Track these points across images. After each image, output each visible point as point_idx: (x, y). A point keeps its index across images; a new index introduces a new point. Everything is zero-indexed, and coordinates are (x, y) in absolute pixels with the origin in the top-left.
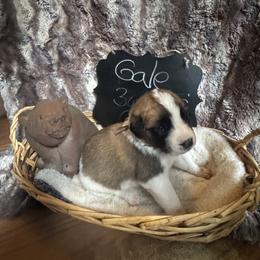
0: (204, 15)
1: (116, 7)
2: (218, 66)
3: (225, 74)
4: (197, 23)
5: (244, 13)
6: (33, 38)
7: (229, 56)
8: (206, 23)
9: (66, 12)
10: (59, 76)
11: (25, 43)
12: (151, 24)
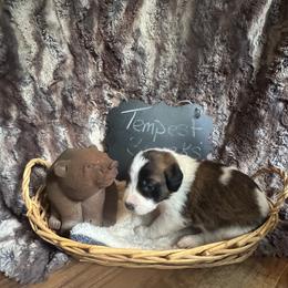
0: (212, 69)
1: (131, 54)
2: (220, 117)
3: (226, 124)
4: (206, 77)
5: (242, 71)
6: (36, 78)
7: (229, 108)
8: (213, 77)
9: (72, 52)
10: (61, 125)
12: (164, 74)
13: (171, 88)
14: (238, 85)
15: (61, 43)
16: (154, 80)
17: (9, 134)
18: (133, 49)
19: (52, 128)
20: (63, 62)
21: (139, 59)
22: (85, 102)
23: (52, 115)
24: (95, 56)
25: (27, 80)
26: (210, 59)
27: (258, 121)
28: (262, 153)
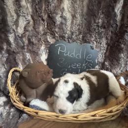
0: (98, 26)
2: (102, 48)
3: (105, 51)
5: (112, 27)
6: (16, 31)
7: (106, 44)
8: (98, 29)
10: (27, 52)
11: (11, 33)
12: (75, 28)
13: (79, 35)
14: (110, 33)
15: (28, 14)
16: (71, 31)
17: (2, 56)
18: (61, 17)
19: (23, 54)
20: (29, 23)
21: (64, 22)
22: (39, 41)
23: (23, 48)
24: (43, 20)
25: (12, 31)
26: (97, 21)
27: (120, 50)
28: (123, 65)
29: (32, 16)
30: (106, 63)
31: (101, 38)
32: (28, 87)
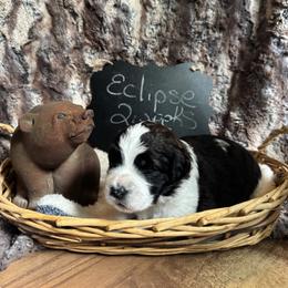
0: (206, 25)
1: (114, 11)
2: (221, 79)
3: (228, 86)
4: (200, 33)
5: (240, 27)
6: (8, 37)
7: (231, 68)
8: (208, 33)
9: (50, 12)
10: (34, 90)
12: (151, 32)
13: (161, 48)
14: (237, 42)
16: (141, 39)
18: (115, 6)
19: (24, 93)
20: (40, 20)
21: (122, 16)
22: (64, 65)
23: (23, 79)
24: (74, 15)
26: (202, 14)
29: (47, 5)
30: (234, 115)
31: (215, 54)
32: (32, 165)
